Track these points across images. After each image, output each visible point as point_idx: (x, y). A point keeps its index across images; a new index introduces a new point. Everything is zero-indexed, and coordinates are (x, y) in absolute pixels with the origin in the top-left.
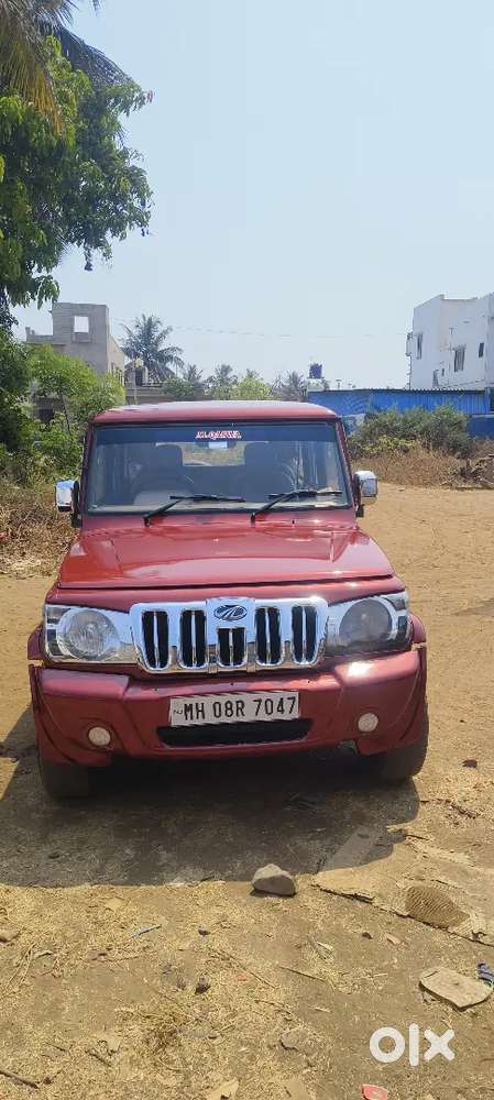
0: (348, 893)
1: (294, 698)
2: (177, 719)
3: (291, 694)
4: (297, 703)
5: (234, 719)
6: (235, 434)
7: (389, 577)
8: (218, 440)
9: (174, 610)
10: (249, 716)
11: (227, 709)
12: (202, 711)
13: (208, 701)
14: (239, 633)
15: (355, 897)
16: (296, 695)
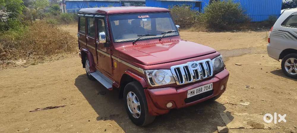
0: (238, 128)
1: (212, 85)
2: (189, 96)
3: (211, 84)
4: (212, 86)
5: (200, 93)
6: (148, 16)
7: (215, 52)
8: (144, 18)
9: (181, 66)
10: (203, 91)
11: (199, 90)
12: (194, 93)
13: (195, 90)
14: (196, 70)
15: (240, 128)
16: (212, 84)
